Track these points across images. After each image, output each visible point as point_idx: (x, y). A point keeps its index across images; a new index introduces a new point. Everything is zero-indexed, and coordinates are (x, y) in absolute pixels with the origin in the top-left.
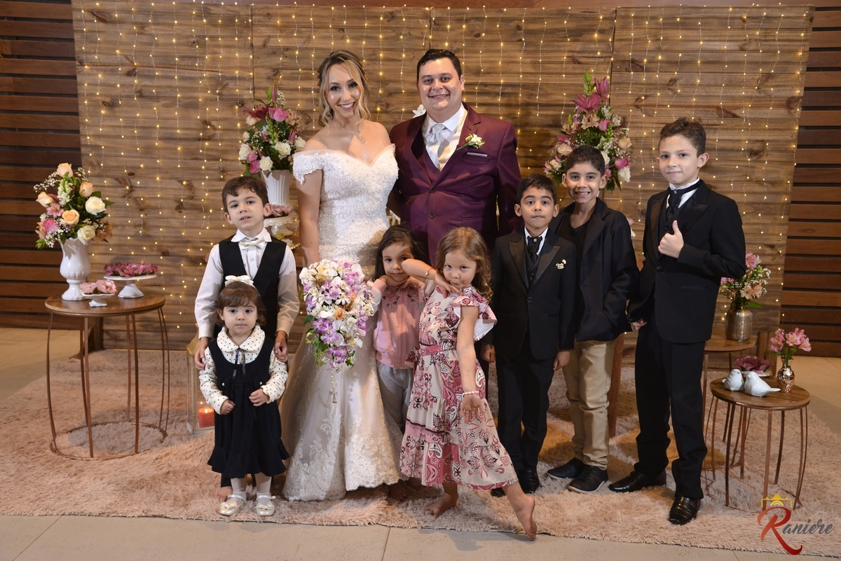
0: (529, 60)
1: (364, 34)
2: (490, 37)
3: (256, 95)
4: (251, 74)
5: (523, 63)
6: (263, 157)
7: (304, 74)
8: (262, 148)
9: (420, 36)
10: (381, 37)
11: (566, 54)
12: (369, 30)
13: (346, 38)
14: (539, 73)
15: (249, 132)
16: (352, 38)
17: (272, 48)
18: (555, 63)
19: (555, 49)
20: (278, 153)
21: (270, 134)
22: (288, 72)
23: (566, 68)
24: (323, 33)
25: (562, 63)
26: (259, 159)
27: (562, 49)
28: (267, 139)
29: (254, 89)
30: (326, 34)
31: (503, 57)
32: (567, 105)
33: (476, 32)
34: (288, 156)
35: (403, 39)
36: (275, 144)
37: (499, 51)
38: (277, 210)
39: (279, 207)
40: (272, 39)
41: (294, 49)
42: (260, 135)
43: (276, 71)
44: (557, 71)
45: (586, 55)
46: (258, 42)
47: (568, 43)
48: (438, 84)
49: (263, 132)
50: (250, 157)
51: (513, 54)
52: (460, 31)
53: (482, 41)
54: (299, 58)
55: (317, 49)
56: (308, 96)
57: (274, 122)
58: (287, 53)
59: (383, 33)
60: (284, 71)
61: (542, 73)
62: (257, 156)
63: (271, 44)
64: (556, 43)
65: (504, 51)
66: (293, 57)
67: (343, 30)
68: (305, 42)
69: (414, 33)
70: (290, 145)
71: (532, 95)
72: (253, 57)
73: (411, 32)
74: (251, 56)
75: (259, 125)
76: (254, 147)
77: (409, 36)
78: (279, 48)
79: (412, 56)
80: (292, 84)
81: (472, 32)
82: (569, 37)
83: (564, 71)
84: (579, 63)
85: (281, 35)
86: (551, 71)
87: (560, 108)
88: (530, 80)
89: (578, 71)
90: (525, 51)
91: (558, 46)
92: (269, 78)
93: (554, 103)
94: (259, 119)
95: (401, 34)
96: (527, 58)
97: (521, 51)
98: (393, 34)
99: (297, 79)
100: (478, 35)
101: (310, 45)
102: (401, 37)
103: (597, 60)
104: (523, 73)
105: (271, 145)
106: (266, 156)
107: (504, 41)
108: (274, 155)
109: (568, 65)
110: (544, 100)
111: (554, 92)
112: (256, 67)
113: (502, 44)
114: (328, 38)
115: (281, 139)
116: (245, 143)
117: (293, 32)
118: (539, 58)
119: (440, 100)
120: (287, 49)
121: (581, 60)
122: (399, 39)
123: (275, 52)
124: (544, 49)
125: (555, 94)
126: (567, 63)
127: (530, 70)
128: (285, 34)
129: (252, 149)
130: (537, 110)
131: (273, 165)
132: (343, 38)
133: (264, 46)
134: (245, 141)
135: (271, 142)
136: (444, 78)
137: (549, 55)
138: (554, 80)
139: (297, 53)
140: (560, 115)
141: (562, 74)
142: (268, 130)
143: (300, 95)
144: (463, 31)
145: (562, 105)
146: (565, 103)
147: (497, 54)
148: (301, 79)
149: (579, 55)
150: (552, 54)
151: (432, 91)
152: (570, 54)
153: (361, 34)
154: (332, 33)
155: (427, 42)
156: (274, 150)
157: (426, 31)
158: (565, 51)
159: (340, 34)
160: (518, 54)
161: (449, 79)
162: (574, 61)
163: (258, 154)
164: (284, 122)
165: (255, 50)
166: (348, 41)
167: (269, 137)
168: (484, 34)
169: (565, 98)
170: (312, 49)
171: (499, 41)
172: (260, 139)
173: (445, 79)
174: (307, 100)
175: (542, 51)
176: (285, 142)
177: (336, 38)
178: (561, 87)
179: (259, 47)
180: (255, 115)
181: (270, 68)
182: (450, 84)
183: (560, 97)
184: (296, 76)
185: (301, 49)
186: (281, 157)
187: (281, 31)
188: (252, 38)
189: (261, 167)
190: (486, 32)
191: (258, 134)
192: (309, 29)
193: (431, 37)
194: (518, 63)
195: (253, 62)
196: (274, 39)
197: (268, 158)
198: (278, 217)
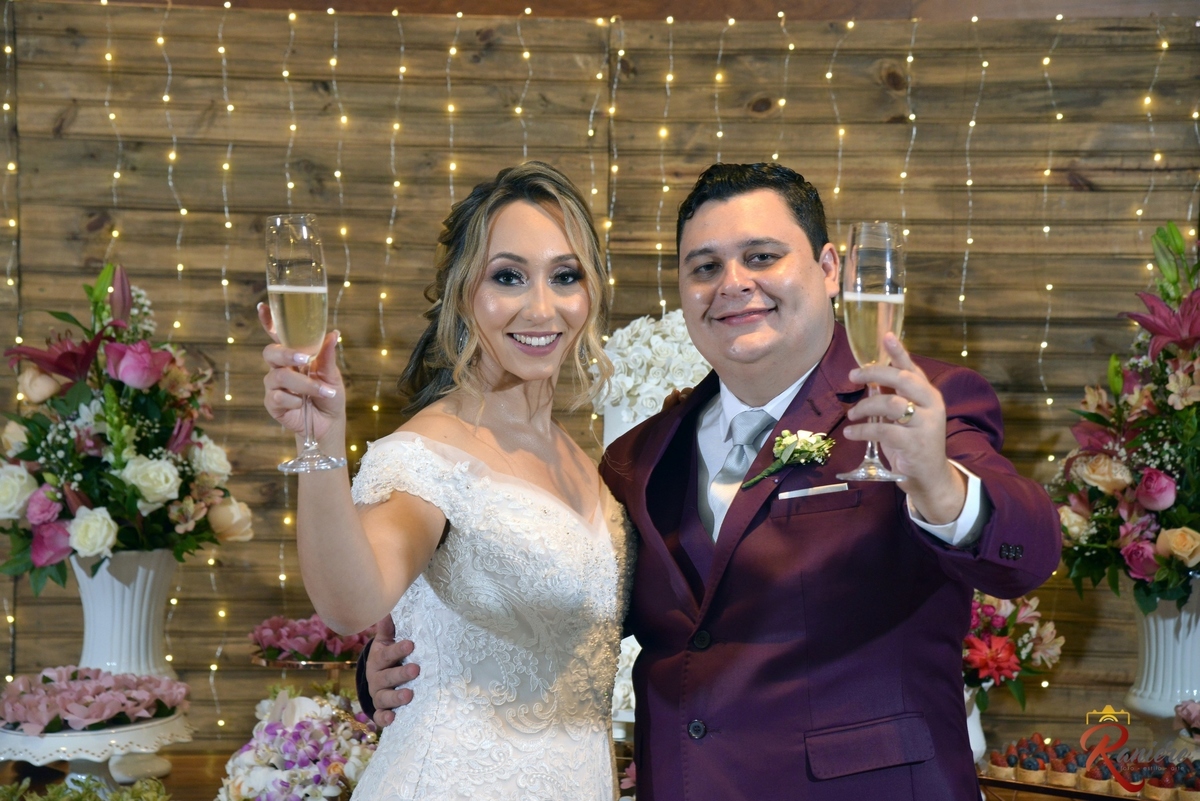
0: (928, 181)
1: (398, 101)
2: (804, 110)
3: (27, 291)
4: (12, 223)
5: (911, 189)
6: (83, 511)
7: (196, 223)
8: (78, 477)
9: (579, 106)
10: (451, 108)
11: (1051, 161)
12: (412, 88)
13: (337, 113)
14: (963, 222)
15: (25, 422)
16: (354, 112)
17: (86, 139)
18: (1014, 189)
19: (1014, 144)
20: (136, 494)
21: (108, 429)
22: (141, 217)
23: (1050, 205)
24: (260, 94)
25: (1036, 188)
26: (67, 514)
27: (1036, 144)
28: (96, 446)
29: (19, 273)
30: (271, 98)
31: (846, 172)
32: (1057, 322)
33: (757, 96)
34: (170, 502)
35: (524, 116)
36: (123, 465)
37: (832, 154)
38: (134, 694)
39: (139, 684)
40: (83, 112)
41: (165, 144)
42: (73, 434)
43: (100, 216)
44: (1021, 215)
45: (1116, 162)
46: (35, 119)
47: (1053, 128)
48: (737, 275)
49: (79, 423)
50: (35, 509)
51: (875, 163)
52: (705, 90)
53: (777, 120)
54: (180, 171)
55: (238, 145)
56: (207, 295)
57: (119, 386)
58: (138, 157)
59: (458, 96)
60: (128, 215)
61: (975, 222)
62: (58, 507)
63: (84, 124)
64: (1015, 128)
65: (849, 153)
66: (158, 171)
67: (326, 86)
68: (198, 124)
69: (557, 97)
70: (176, 464)
71: (940, 289)
72: (19, 168)
73: (550, 95)
74: (12, 167)
75: (63, 402)
76: (49, 477)
77: (544, 109)
78: (110, 139)
80: (155, 257)
81: (744, 94)
82: (1061, 106)
83: (1044, 215)
84: (1093, 188)
85: (117, 97)
86: (1001, 214)
87: (1032, 330)
88: (936, 242)
89: (1088, 215)
90: (918, 153)
91: (1024, 137)
92: (74, 237)
93: (1014, 315)
94: (64, 380)
95: (515, 102)
96: (921, 174)
97: (901, 152)
98: (490, 101)
99: (170, 240)
100: (765, 104)
101: (217, 134)
102: (518, 110)
103: (1154, 179)
104: (911, 222)
105: (107, 464)
106: (93, 504)
107: (848, 122)
108: (119, 501)
109: (1056, 196)
110: (981, 307)
111: (1011, 280)
112: (29, 200)
113: (842, 132)
114: (279, 111)
115: (144, 448)
116: (15, 461)
117: (157, 91)
118: (964, 174)
119: (752, 327)
120: (138, 144)
121: (1099, 179)
122: (510, 117)
123: (98, 152)
124: (979, 146)
125: (1014, 287)
126: (1054, 187)
127: (932, 210)
128: (128, 96)
129: (41, 481)
130: (961, 337)
131: (120, 536)
132: (328, 111)
133: (58, 131)
134: (11, 454)
135: (109, 457)
136: (758, 255)
137: (992, 164)
138: (1012, 242)
139: (172, 156)
140: (1035, 353)
141: (1041, 223)
142: (99, 418)
143: (181, 293)
144: (717, 93)
145: (1040, 322)
146: (1049, 314)
147: (824, 164)
148: (187, 242)
149: (1093, 163)
150: (1003, 163)
151: (718, 300)
152: (1063, 162)
153: (384, 100)
154: (290, 95)
155: (602, 127)
156: (120, 482)
157: (598, 92)
158: (1045, 153)
159: (318, 99)
160: (893, 162)
161: (776, 257)
162: (1080, 183)
163: (64, 500)
164: (155, 388)
165: (24, 145)
166: (344, 120)
167: (101, 439)
168: (782, 102)
169: (1048, 300)
170: (222, 145)
171: (833, 122)
172: (73, 449)
173: (763, 257)
174: (205, 308)
175: (974, 153)
176: (158, 457)
177: (303, 112)
178: (1036, 264)
179: (40, 137)
180: (48, 365)
181: (76, 203)
182: (783, 274)
183: (1032, 297)
184: (166, 230)
185: (183, 146)
186: (144, 509)
187: (117, 86)
188: (14, 106)
189: (75, 542)
190: (791, 94)
191: (66, 433)
192: (211, 82)
193: (612, 110)
194: (892, 189)
195: (17, 184)
196: (94, 111)
197: (102, 513)
198: (140, 720)
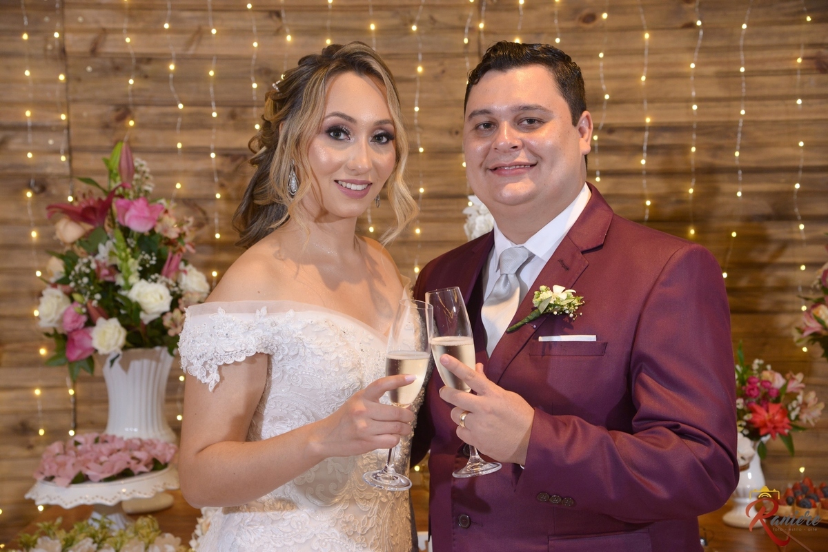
0: (711, 70)
1: (328, 23)
2: (620, 21)
3: (76, 164)
4: (63, 117)
5: (698, 76)
6: (101, 321)
7: (190, 114)
8: (98, 296)
9: (457, 23)
11: (803, 52)
12: (339, 15)
13: (285, 34)
14: (738, 99)
15: (61, 257)
16: (297, 32)
17: (112, 57)
18: (775, 73)
19: (775, 41)
20: (138, 308)
21: (118, 262)
22: (153, 111)
23: (802, 84)
24: (233, 21)
25: (791, 72)
26: (91, 323)
27: (791, 40)
28: (111, 274)
29: (70, 152)
30: (240, 24)
31: (650, 65)
32: (807, 170)
33: (586, 12)
34: (164, 314)
35: (418, 31)
36: (130, 287)
37: (640, 52)
38: (138, 454)
39: (142, 445)
40: (110, 37)
41: (166, 59)
42: (93, 266)
43: (124, 112)
44: (780, 92)
46: (77, 43)
47: (804, 27)
49: (98, 257)
50: (68, 319)
51: (672, 57)
52: (548, 9)
53: (603, 29)
54: (179, 79)
55: (220, 59)
56: (200, 165)
57: (126, 231)
58: (147, 68)
59: (375, 19)
60: (142, 109)
61: (747, 98)
62: (84, 318)
63: (109, 48)
64: (776, 29)
65: (653, 51)
66: (163, 78)
67: (278, 14)
68: (189, 44)
69: (442, 17)
70: (168, 286)
71: (720, 148)
72: (67, 78)
73: (437, 16)
74: (62, 77)
75: (89, 243)
76: (77, 297)
77: (432, 26)
78: (127, 57)
79: (439, 70)
80: (161, 139)
81: (576, 11)
82: (809, 12)
83: (798, 91)
85: (133, 26)
86: (766, 92)
87: (788, 176)
88: (717, 114)
90: (703, 50)
91: (783, 35)
92: (106, 126)
93: (775, 165)
94: (88, 227)
95: (412, 22)
96: (706, 64)
97: (691, 49)
98: (396, 22)
99: (172, 127)
100: (591, 18)
101: (204, 50)
102: (414, 28)
104: (698, 100)
105: (119, 287)
106: (108, 316)
107: (652, 29)
108: (127, 313)
109: (807, 78)
110: (753, 160)
111: (773, 140)
112: (75, 101)
113: (647, 36)
114: (245, 33)
115: (144, 274)
116: (54, 285)
117: (161, 21)
118: (739, 64)
120: (148, 59)
122: (408, 33)
123: (118, 67)
124: (749, 42)
125: (775, 145)
126: (805, 71)
127: (714, 91)
128: (141, 25)
129: (72, 300)
130: (737, 182)
131: (128, 338)
132: (279, 32)
133: (94, 52)
134: (53, 280)
135: (120, 281)
137: (758, 56)
138: (774, 112)
139: (172, 67)
140: (791, 192)
141: (796, 98)
142: (112, 254)
143: (179, 164)
144: (556, 10)
145: (794, 170)
146: (801, 164)
147: (635, 60)
148: (184, 127)
150: (767, 54)
152: (811, 52)
153: (318, 23)
154: (253, 22)
155: (474, 38)
156: (126, 299)
157: (471, 13)
158: (798, 46)
159: (272, 24)
160: (686, 57)
161: (542, 122)
162: (824, 67)
163: (88, 314)
164: (152, 231)
165: (70, 61)
166: (289, 38)
167: (115, 269)
168: (605, 16)
169: (801, 153)
170: (208, 58)
171: (640, 29)
172: (93, 276)
173: (530, 121)
174: (198, 174)
175: (746, 48)
176: (155, 281)
177: (262, 33)
178: (791, 128)
179: (81, 57)
180: (81, 215)
181: (106, 102)
182: (545, 136)
183: (789, 151)
184: (170, 120)
185: (180, 60)
186: (146, 318)
187: (132, 17)
188: (62, 33)
189: (96, 343)
190: (610, 10)
191: (88, 265)
192: (199, 14)
193: (481, 26)
194: (684, 76)
195: (67, 90)
196: (117, 36)
197: (114, 323)
198: (141, 473)
